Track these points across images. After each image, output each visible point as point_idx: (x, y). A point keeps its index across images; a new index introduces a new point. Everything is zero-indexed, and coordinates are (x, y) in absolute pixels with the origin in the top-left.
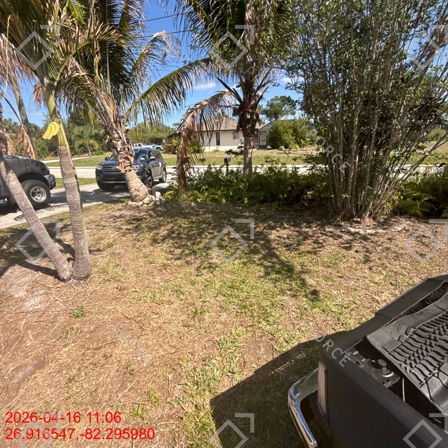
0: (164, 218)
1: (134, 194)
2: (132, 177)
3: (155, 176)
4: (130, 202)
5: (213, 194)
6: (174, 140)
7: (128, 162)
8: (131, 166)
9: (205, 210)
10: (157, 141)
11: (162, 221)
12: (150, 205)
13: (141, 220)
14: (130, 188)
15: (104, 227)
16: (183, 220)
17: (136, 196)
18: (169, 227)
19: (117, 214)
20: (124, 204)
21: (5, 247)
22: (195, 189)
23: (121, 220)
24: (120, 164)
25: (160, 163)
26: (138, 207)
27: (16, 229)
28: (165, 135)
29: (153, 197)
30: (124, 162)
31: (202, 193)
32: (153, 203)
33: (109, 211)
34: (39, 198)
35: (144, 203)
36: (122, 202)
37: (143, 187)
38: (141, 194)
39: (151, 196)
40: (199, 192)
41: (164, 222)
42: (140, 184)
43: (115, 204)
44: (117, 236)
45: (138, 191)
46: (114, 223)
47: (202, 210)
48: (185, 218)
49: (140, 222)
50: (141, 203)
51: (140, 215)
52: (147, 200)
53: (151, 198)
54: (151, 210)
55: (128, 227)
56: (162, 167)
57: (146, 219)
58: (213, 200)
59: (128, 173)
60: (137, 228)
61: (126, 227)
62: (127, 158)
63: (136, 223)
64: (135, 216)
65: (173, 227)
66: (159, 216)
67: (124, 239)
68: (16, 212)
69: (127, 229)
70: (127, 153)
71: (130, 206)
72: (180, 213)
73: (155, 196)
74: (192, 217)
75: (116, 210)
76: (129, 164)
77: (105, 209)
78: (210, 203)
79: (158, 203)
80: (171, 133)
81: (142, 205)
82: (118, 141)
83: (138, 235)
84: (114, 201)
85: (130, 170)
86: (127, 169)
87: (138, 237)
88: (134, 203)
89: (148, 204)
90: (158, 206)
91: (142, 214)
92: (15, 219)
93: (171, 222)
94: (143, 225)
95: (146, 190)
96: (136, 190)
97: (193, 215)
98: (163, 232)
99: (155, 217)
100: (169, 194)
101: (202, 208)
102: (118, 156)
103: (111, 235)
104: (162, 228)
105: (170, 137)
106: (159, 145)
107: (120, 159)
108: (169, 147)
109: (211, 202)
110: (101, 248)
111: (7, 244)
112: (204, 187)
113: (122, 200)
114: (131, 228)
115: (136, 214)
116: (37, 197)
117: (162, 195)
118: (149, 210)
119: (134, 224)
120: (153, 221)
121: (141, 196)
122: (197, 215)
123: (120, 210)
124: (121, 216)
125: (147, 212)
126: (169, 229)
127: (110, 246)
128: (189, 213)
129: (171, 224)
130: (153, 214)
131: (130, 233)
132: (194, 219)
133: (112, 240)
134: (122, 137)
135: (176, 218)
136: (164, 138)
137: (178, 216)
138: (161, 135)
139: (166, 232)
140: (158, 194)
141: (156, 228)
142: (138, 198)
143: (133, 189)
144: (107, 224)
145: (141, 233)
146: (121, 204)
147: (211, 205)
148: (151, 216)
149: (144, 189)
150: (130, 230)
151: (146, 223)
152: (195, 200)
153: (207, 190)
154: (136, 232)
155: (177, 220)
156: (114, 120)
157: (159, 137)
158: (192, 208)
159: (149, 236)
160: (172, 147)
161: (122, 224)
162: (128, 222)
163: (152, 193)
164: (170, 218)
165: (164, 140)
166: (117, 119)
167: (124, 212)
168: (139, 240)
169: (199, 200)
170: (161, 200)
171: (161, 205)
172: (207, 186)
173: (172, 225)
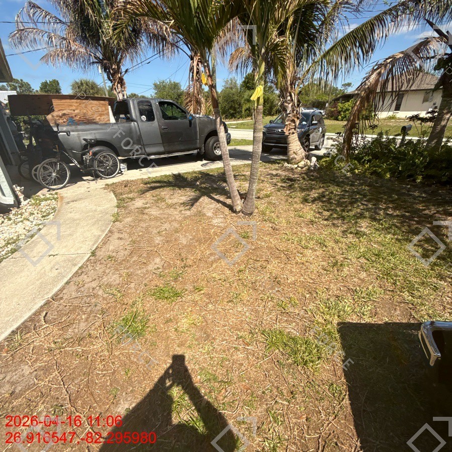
0: (317, 182)
1: (291, 157)
2: (294, 139)
3: (312, 142)
4: (286, 163)
5: (375, 166)
6: (340, 104)
7: (293, 124)
8: (295, 129)
9: (362, 181)
10: (320, 105)
11: (314, 184)
12: (304, 169)
13: (295, 181)
14: (289, 151)
15: (263, 181)
16: (336, 188)
17: (292, 159)
18: (321, 191)
19: (274, 172)
20: (280, 165)
21: (198, 183)
22: (355, 159)
23: (277, 178)
24: (286, 127)
25: (321, 129)
26: (292, 169)
27: (203, 173)
28: (330, 98)
29: (309, 161)
30: (290, 124)
31: (363, 164)
32: (307, 167)
33: (267, 170)
34: (218, 152)
35: (298, 166)
36: (279, 163)
37: (301, 151)
38: (298, 158)
39: (306, 160)
40: (359, 162)
41: (316, 186)
42: (299, 148)
43: (272, 164)
44: (273, 190)
45: (296, 154)
46: (271, 179)
47: (358, 181)
48: (338, 185)
49: (293, 183)
50: (296, 166)
51: (293, 176)
52: (302, 164)
53: (307, 163)
54: (304, 173)
55: (283, 185)
56: (321, 133)
57: (299, 180)
58: (374, 173)
59: (291, 136)
60: (290, 187)
61: (280, 185)
62: (293, 121)
63: (290, 183)
64: (289, 177)
65: (324, 192)
66: (311, 180)
67: (279, 193)
68: (202, 161)
69: (281, 186)
70: (294, 116)
71: (286, 167)
72: (333, 181)
73: (311, 161)
74: (346, 186)
75: (273, 169)
76: (294, 127)
77: (264, 167)
78: (369, 176)
79: (312, 168)
80: (339, 96)
81: (296, 168)
82: (289, 104)
83: (291, 193)
84: (271, 161)
85: (293, 133)
86: (291, 131)
87: (291, 194)
88: (289, 165)
89: (302, 168)
90: (312, 171)
91: (296, 176)
92: (202, 165)
93: (323, 187)
94: (296, 185)
95: (303, 154)
96: (294, 152)
97: (348, 184)
98: (314, 194)
99: (308, 181)
100: (324, 161)
101: (359, 180)
102: (286, 118)
103: (268, 189)
104: (313, 190)
105: (337, 100)
106: (320, 109)
107: (287, 121)
108: (332, 112)
109: (371, 175)
110: (261, 197)
111: (199, 181)
112: (367, 158)
113: (278, 161)
114: (285, 186)
115: (290, 175)
116: (216, 151)
117: (317, 160)
118: (302, 173)
119: (288, 183)
120: (306, 184)
121: (297, 159)
122: (352, 185)
123: (276, 170)
124: (276, 175)
125: (300, 175)
126: (320, 193)
127: (267, 196)
128: (343, 182)
129: (322, 189)
130: (306, 177)
131: (284, 190)
132: (348, 188)
133: (269, 192)
134: (293, 99)
135: (329, 184)
136: (327, 102)
137: (331, 183)
138: (325, 98)
139: (317, 195)
140: (314, 159)
141: (307, 190)
142: (294, 160)
143: (292, 152)
144: (266, 180)
145: (293, 192)
146: (277, 165)
147: (370, 178)
148: (304, 179)
149: (302, 152)
150: (284, 187)
151: (298, 184)
152: (352, 171)
153: (369, 161)
154: (290, 190)
155: (330, 186)
156: (290, 81)
157: (323, 100)
158: (348, 178)
159: (300, 195)
160: (336, 112)
161: (278, 182)
162: (283, 181)
163: (308, 157)
164: (323, 183)
165: (327, 104)
166: (293, 81)
167: (280, 172)
168: (292, 197)
169: (356, 171)
170: (315, 165)
171: (314, 170)
172: (371, 157)
173: (324, 190)
